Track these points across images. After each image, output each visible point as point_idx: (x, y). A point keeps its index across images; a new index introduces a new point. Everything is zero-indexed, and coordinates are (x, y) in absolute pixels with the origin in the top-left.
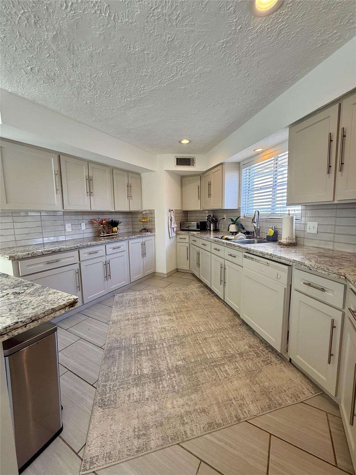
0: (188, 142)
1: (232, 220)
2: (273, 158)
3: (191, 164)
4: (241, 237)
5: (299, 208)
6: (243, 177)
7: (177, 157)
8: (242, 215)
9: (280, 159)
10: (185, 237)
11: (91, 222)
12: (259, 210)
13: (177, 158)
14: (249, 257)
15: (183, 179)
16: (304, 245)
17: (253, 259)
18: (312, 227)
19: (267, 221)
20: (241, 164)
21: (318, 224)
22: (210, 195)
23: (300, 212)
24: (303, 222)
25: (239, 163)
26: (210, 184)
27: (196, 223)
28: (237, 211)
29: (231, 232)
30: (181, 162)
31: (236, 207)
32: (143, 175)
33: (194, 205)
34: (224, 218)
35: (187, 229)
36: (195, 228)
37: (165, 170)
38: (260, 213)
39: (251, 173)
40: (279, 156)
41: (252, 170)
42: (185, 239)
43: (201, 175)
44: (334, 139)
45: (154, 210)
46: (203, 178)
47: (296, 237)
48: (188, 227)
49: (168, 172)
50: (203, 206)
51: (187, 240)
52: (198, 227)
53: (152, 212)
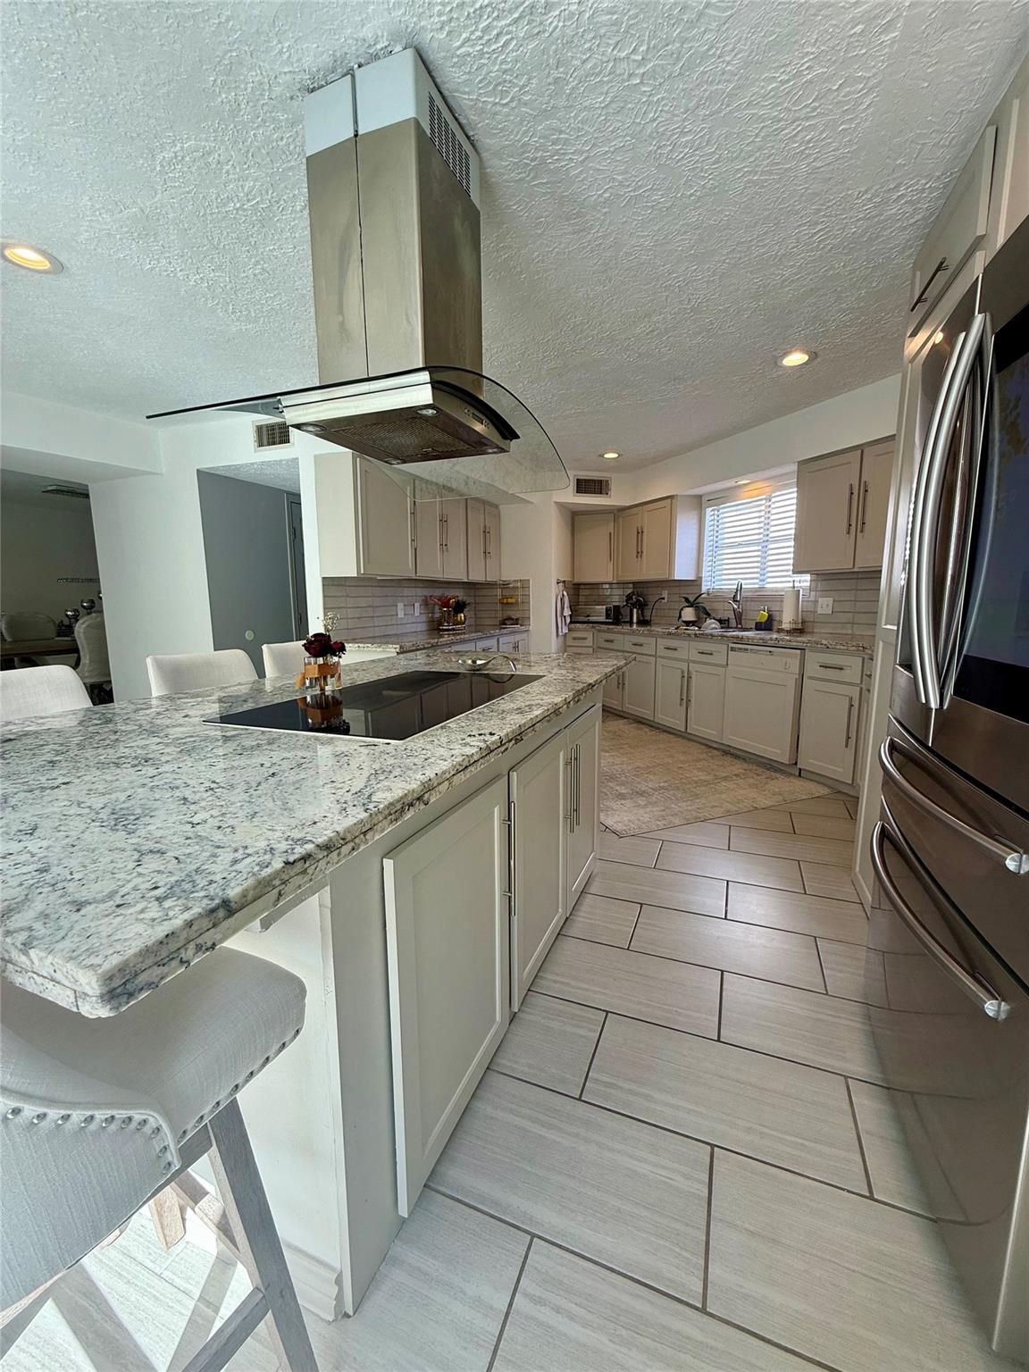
0: (617, 455)
1: (687, 600)
2: (764, 497)
3: (603, 491)
4: (713, 626)
5: (808, 577)
6: (708, 523)
7: (579, 477)
8: (704, 589)
9: (773, 500)
10: (585, 636)
11: (426, 603)
12: (743, 582)
13: (578, 480)
14: (740, 649)
15: (575, 519)
16: (813, 632)
17: (747, 650)
18: (825, 605)
19: (753, 599)
20: (705, 499)
21: (834, 601)
22: (639, 553)
23: (808, 584)
24: (812, 598)
25: (700, 497)
26: (640, 533)
27: (604, 607)
28: (696, 583)
29: (684, 622)
30: (583, 486)
31: (691, 577)
32: (504, 509)
33: (600, 571)
34: (664, 598)
35: (586, 619)
36: (603, 619)
37: (555, 503)
38: (743, 587)
39: (721, 516)
40: (774, 495)
41: (721, 511)
42: (585, 639)
43: (615, 512)
44: (856, 492)
45: (529, 580)
46: (621, 519)
47: (803, 622)
48: (588, 616)
49: (561, 506)
50: (620, 573)
51: (589, 642)
52: (608, 616)
53: (525, 584)
